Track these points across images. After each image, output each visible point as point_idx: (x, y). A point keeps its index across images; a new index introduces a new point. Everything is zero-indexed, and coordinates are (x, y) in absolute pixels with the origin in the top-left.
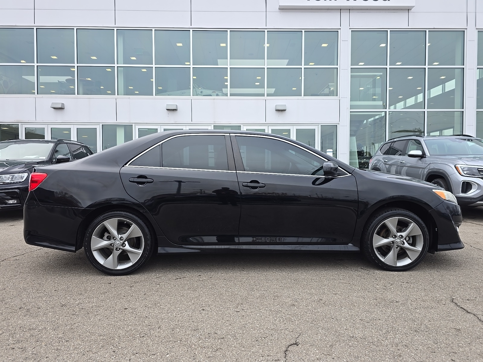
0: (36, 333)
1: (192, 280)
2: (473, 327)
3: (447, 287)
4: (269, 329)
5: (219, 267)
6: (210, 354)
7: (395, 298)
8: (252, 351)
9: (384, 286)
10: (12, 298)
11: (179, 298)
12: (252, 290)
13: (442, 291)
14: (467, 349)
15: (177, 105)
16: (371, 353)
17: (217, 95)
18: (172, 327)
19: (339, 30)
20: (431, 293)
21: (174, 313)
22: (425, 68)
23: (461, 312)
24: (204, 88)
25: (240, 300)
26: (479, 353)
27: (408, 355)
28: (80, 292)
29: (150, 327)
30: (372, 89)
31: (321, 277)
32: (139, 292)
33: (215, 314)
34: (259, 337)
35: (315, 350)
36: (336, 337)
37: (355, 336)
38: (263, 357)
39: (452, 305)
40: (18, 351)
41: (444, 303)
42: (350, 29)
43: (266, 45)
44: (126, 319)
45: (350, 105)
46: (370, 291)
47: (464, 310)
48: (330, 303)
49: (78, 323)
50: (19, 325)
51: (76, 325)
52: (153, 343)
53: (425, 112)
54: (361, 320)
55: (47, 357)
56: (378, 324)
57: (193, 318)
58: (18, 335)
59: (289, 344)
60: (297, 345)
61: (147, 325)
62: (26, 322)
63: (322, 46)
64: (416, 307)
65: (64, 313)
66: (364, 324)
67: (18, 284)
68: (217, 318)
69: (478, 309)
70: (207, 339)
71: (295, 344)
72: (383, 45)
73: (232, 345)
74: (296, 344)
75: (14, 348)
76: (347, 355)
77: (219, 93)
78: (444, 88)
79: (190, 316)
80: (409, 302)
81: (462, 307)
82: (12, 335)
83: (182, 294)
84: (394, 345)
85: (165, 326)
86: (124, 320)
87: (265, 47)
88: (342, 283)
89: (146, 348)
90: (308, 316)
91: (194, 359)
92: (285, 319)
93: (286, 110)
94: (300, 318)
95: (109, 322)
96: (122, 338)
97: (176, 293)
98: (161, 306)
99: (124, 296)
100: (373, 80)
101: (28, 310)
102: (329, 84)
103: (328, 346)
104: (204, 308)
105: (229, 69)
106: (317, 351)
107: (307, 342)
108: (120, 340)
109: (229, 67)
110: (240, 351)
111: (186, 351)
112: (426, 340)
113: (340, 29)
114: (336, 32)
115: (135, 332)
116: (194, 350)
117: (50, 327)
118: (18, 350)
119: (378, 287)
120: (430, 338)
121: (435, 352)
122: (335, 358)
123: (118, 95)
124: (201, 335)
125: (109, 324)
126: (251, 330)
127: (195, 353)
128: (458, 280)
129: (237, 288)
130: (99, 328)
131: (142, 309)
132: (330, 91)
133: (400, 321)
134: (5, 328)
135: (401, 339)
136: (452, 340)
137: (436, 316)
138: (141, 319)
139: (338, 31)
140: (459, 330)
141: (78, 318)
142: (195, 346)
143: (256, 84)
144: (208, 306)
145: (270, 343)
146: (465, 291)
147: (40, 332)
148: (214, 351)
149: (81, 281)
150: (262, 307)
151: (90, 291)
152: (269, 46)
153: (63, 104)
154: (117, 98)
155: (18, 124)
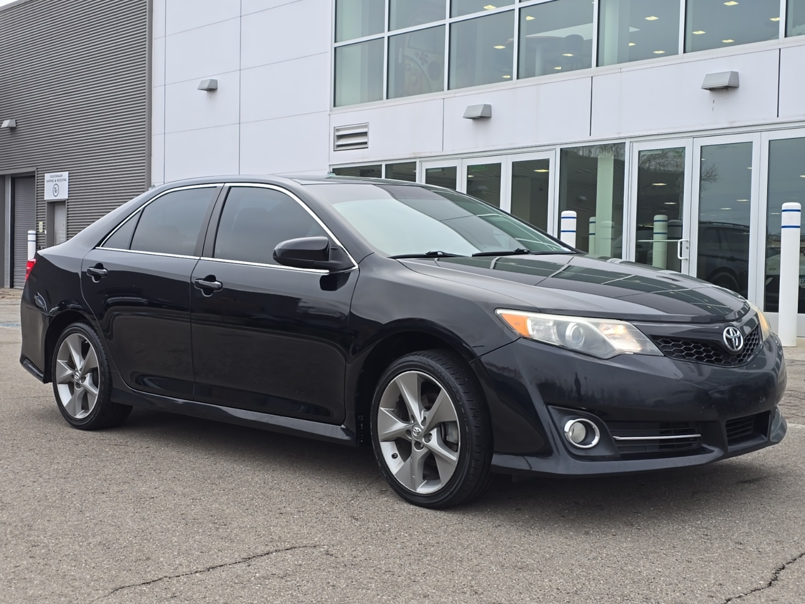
153: (488, 107)
154: (594, 76)
155: (415, 162)
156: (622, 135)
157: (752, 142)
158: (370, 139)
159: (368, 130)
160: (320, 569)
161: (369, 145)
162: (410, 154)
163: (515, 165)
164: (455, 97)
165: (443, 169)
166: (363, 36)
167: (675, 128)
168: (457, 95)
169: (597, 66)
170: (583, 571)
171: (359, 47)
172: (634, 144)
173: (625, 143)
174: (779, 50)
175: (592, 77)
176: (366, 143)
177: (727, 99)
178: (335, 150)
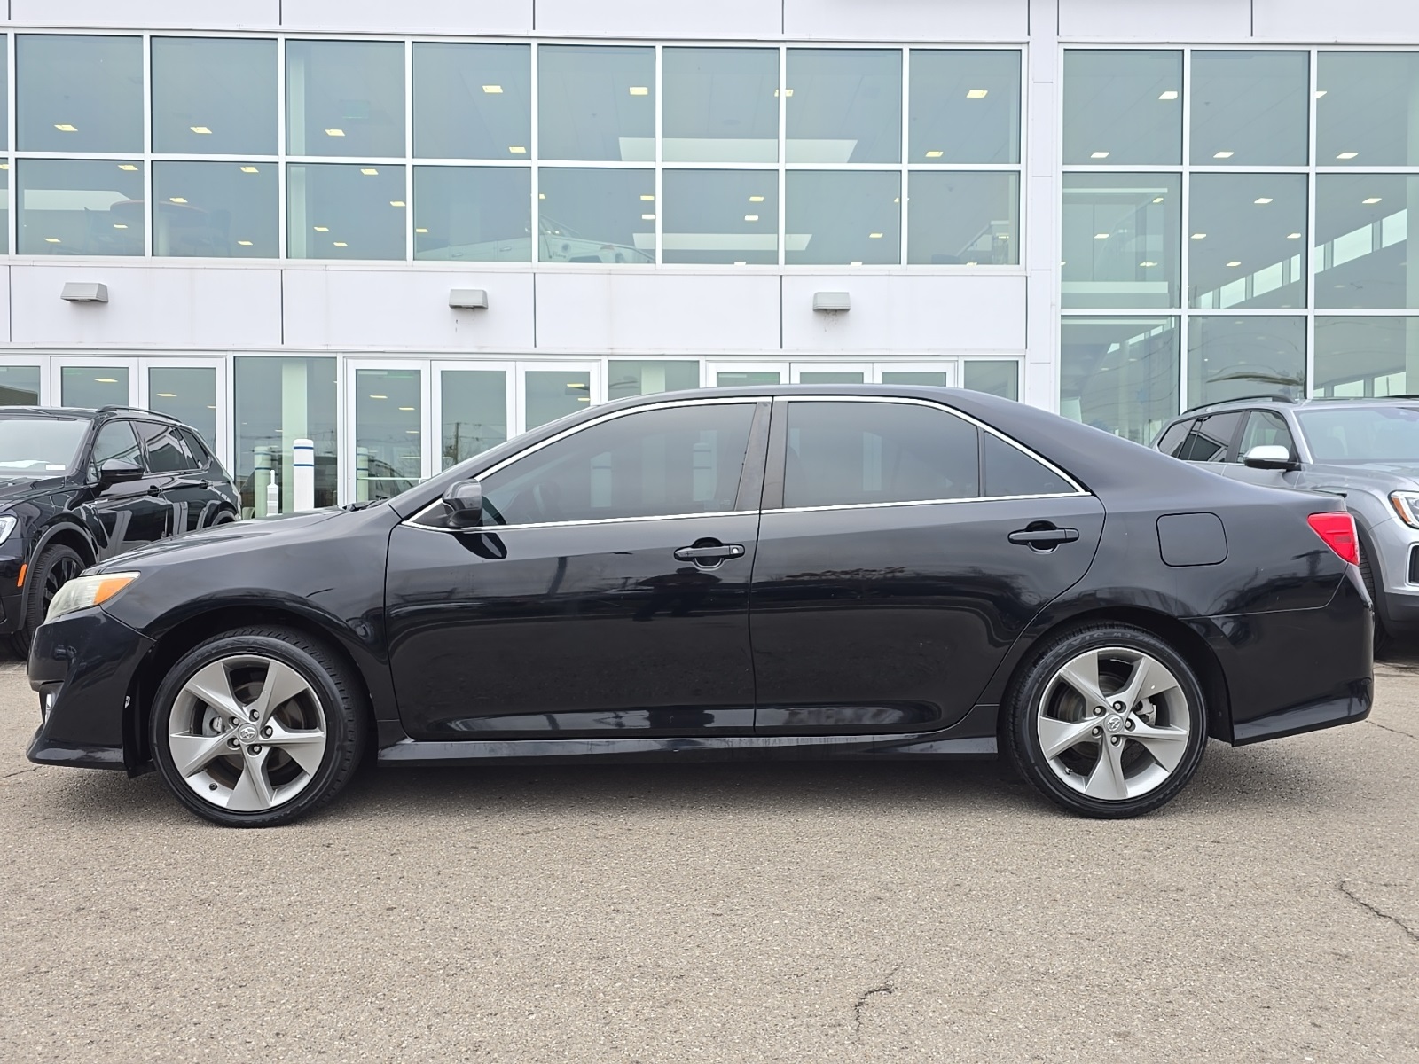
0: (146, 968)
1: (574, 835)
2: (1387, 950)
3: (1330, 852)
4: (810, 956)
5: (650, 803)
6: (649, 1013)
7: (1175, 882)
8: (764, 1005)
9: (1146, 850)
10: (43, 884)
11: (543, 883)
12: (756, 860)
13: (1316, 862)
14: (1361, 1001)
15: (485, 293)
16: (1093, 1010)
17: (619, 259)
18: (532, 951)
19: (1024, 48)
20: (1282, 867)
21: (534, 918)
22: (1308, 174)
23: (1359, 915)
24: (574, 235)
25: (721, 887)
26: (1390, 1010)
27: (1194, 1014)
28: (243, 868)
29: (469, 951)
30: (1134, 241)
31: (961, 827)
32: (420, 867)
33: (651, 921)
34: (782, 974)
35: (940, 1001)
36: (998, 974)
37: (1051, 971)
38: (795, 1018)
39: (1338, 898)
40: (110, 1011)
41: (1314, 893)
42: (1059, 43)
43: (784, 93)
44: (396, 934)
45: (1062, 294)
46: (1103, 863)
47: (1368, 911)
48: (986, 892)
49: (261, 945)
50: (89, 950)
51: (257, 948)
52: (488, 989)
53: (1306, 317)
54: (1071, 933)
55: (196, 1024)
56: (1119, 944)
57: (589, 930)
58: (97, 974)
59: (865, 989)
60: (890, 993)
61: (460, 947)
62: (107, 944)
63: (969, 96)
64: (1233, 904)
65: (212, 920)
66: (1080, 943)
67: (50, 850)
68: (658, 930)
69: (1411, 908)
70: (635, 980)
71: (884, 990)
72: (1171, 95)
73: (708, 992)
74: (887, 989)
75: (95, 1005)
76: (1027, 1015)
77: (623, 251)
78: (1377, 236)
79: (581, 925)
80: (1213, 891)
81: (1366, 903)
82: (82, 973)
83: (548, 873)
84: (1157, 991)
85: (514, 949)
86: (391, 935)
87: (779, 97)
88: (1021, 843)
89: (467, 1001)
90: (921, 925)
91: (607, 1024)
92: (855, 932)
93: (847, 310)
94: (896, 929)
95: (349, 940)
96: (395, 978)
97: (530, 870)
98: (492, 903)
99: (379, 878)
100: (1137, 211)
101: (104, 915)
102: (993, 223)
103: (975, 994)
104: (620, 907)
105: (659, 175)
106: (945, 1006)
107: (915, 987)
108: (390, 983)
109: (659, 166)
110: (731, 1006)
111: (582, 1006)
112: (1248, 981)
113: (1028, 43)
114: (1014, 52)
115: (429, 963)
116: (605, 1004)
117: (182, 955)
118: (108, 1009)
119: (1129, 852)
120: (1262, 976)
121: (1268, 1007)
122: (995, 1019)
123: (287, 257)
124: (618, 969)
125: (349, 945)
126: (760, 957)
127: (607, 1012)
128: (1368, 835)
129: (709, 858)
130: (324, 955)
131: (438, 909)
132: (995, 245)
133: (1183, 935)
134: (53, 958)
135: (1180, 978)
136: (1322, 980)
137: (1285, 925)
138: (441, 933)
139: (1020, 50)
140: (1346, 957)
141: (257, 933)
142: (605, 995)
143: (748, 218)
144: (629, 901)
145: (812, 988)
146: (1382, 862)
147: (156, 967)
148: (661, 1007)
149: (238, 840)
150: (786, 905)
151: (273, 864)
152: (790, 95)
153: (103, 289)
154: (285, 269)
156: (331, 348)
157: (506, 371)
165: (9, 368)
168: (36, 263)
172: (349, 360)
173: (336, 358)
174: (533, 275)
175: (281, 270)
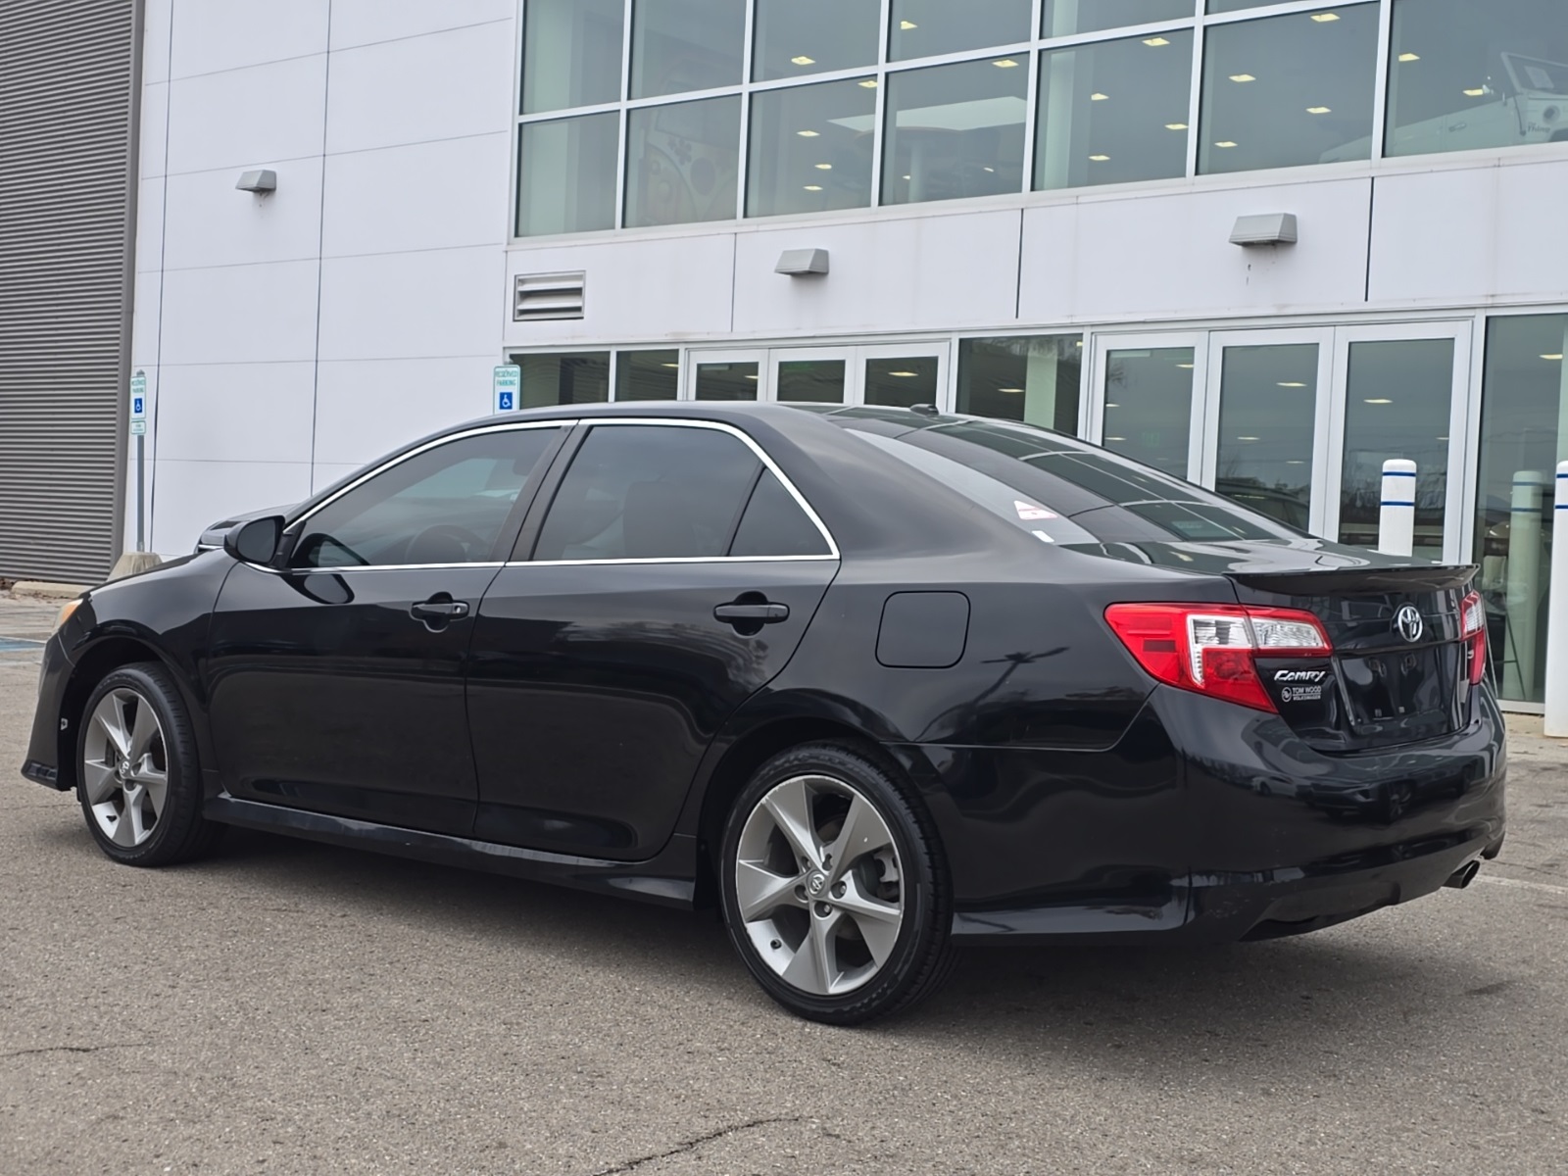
15: (1292, 219)
153: (822, 255)
154: (1027, 208)
155: (677, 351)
156: (1076, 320)
157: (1318, 344)
158: (589, 302)
159: (584, 284)
160: (834, 1165)
161: (586, 313)
162: (666, 335)
163: (871, 364)
164: (757, 231)
165: (731, 365)
166: (571, 106)
167: (1176, 312)
168: (761, 228)
169: (1033, 189)
170: (1303, 1167)
171: (565, 125)
172: (1099, 338)
173: (1082, 334)
174: (1370, 180)
175: (1022, 210)
176: (578, 309)
177: (1274, 263)
178: (516, 319)
